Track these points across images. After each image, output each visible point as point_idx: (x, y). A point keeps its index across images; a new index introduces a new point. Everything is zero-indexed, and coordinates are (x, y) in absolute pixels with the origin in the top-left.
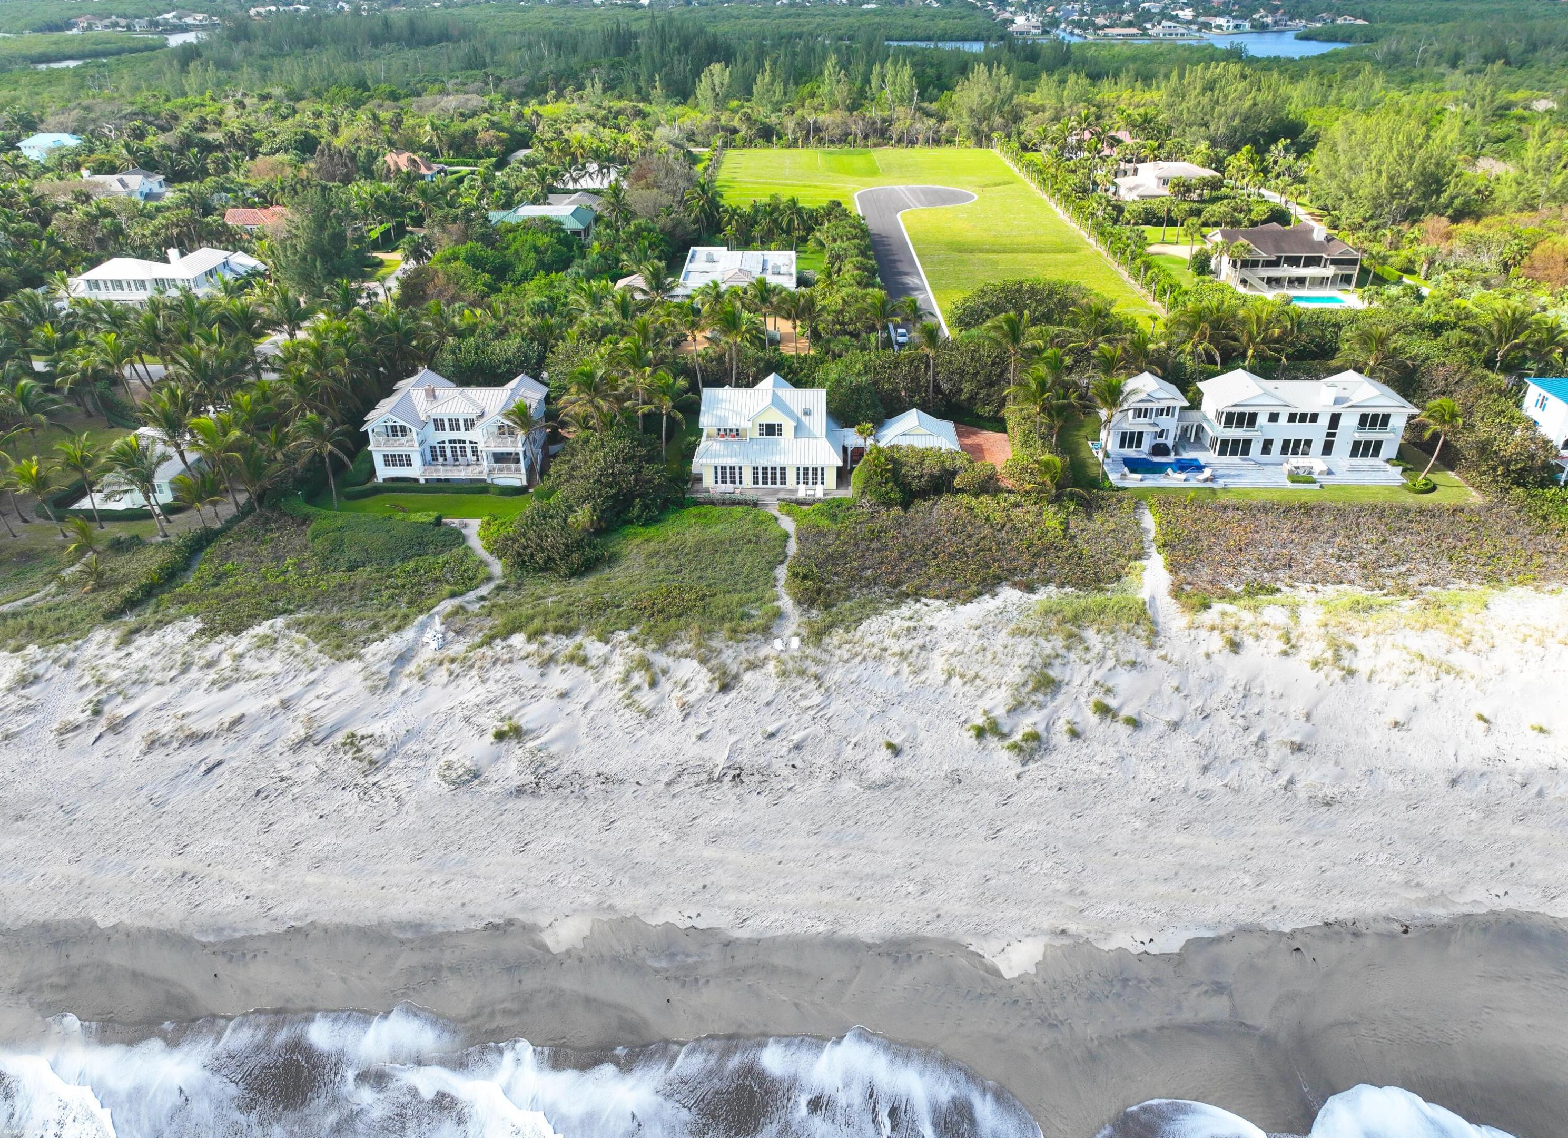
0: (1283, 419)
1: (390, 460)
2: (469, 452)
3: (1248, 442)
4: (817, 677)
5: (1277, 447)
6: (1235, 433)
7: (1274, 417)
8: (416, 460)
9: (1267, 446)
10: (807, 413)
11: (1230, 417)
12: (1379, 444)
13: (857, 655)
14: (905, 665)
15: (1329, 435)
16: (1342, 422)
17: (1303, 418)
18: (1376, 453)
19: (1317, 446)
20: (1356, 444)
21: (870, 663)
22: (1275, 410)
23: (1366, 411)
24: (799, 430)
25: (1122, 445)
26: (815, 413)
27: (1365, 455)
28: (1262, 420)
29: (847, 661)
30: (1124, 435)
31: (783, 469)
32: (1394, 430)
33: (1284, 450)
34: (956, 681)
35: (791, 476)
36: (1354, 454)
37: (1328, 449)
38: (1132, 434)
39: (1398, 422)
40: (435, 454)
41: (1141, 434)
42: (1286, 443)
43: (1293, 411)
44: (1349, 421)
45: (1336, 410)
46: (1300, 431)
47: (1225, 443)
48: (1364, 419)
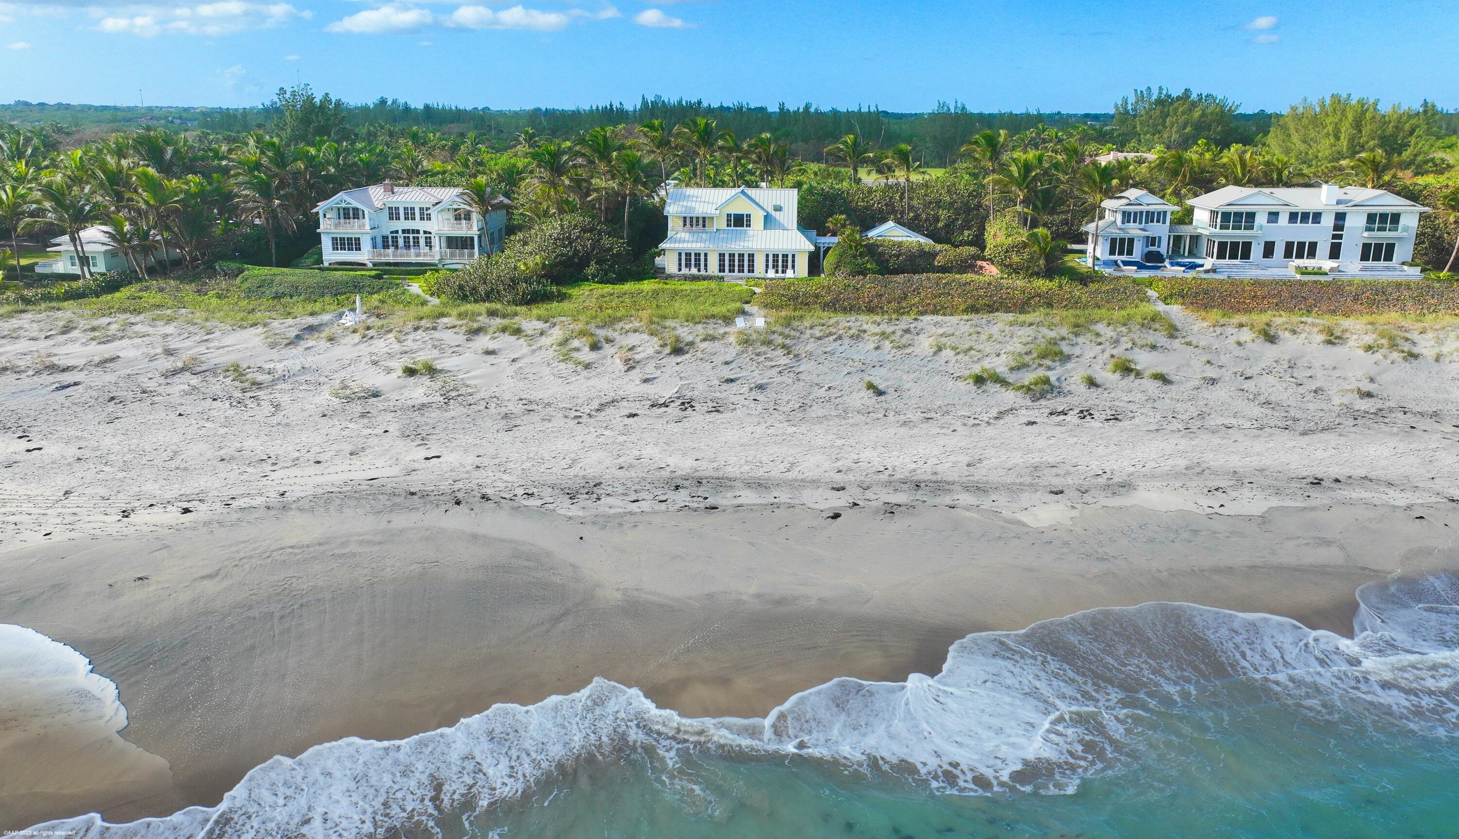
0: (1284, 219)
1: (340, 244)
2: (422, 242)
3: (1247, 246)
4: (784, 346)
5: (1279, 250)
6: (1232, 234)
7: (1273, 216)
8: (366, 245)
9: (1269, 249)
10: (778, 209)
11: (1226, 216)
12: (1391, 247)
13: (831, 334)
14: (887, 342)
15: (1335, 237)
16: (1348, 223)
17: (1305, 217)
18: (1389, 257)
19: (1324, 249)
20: (1366, 247)
21: (847, 341)
22: (1274, 209)
23: (1373, 210)
24: (769, 221)
25: (1112, 253)
26: (785, 209)
27: (1377, 258)
28: (1261, 219)
29: (820, 338)
30: (1113, 241)
31: (751, 256)
32: (1406, 229)
33: (1288, 254)
34: (947, 353)
35: (759, 263)
36: (1365, 257)
37: (1335, 252)
38: (1122, 240)
39: (1410, 221)
40: (387, 242)
41: (1131, 241)
42: (1289, 246)
43: (1294, 210)
44: (1356, 222)
45: (1341, 208)
46: (1303, 233)
47: (1222, 246)
48: (1371, 218)
